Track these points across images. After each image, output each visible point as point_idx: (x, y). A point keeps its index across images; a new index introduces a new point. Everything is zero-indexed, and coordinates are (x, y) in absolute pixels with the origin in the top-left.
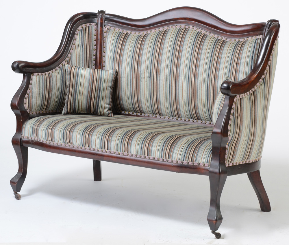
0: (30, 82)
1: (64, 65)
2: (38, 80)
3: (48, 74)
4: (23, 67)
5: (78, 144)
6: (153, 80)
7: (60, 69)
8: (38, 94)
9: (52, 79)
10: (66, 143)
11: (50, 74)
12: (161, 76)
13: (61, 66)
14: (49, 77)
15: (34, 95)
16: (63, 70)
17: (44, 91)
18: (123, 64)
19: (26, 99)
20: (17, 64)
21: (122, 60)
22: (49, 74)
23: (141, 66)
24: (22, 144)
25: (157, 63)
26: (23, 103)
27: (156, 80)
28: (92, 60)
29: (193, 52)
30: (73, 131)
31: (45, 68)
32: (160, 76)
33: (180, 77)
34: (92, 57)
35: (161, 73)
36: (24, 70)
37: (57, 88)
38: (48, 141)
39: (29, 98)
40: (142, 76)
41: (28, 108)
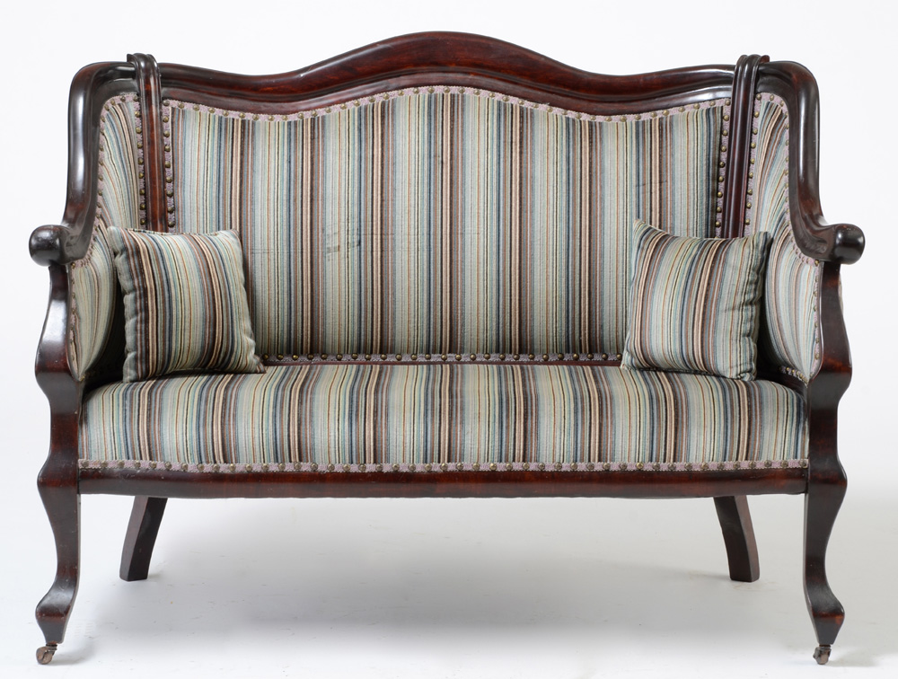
0: (72, 290)
1: (99, 228)
2: (83, 281)
6: (369, 253)
7: (97, 242)
8: (88, 326)
9: (99, 274)
11: (90, 258)
12: (398, 238)
13: (94, 232)
14: (95, 271)
15: (82, 328)
16: (104, 244)
17: (94, 313)
18: (258, 212)
21: (251, 202)
23: (324, 212)
25: (382, 201)
27: (382, 251)
29: (502, 160)
32: (394, 239)
33: (468, 237)
35: (398, 229)
37: (105, 300)
38: (208, 462)
39: (76, 342)
40: (332, 243)
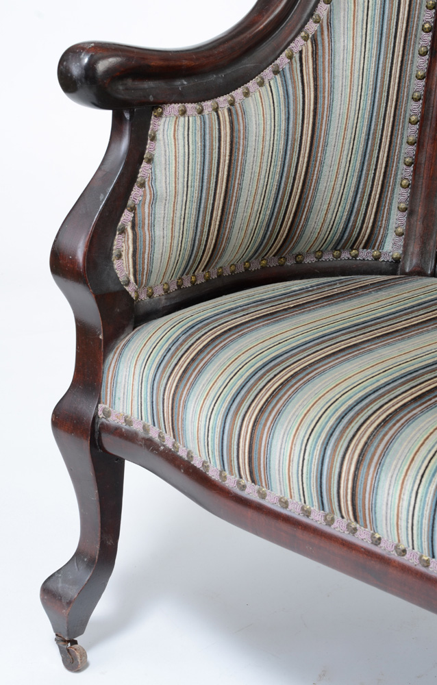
0: (145, 149)
1: (297, 56)
2: (180, 137)
3: (227, 105)
4: (116, 75)
5: (403, 538)
7: (278, 77)
8: (179, 207)
9: (245, 127)
10: (332, 511)
11: (237, 105)
13: (282, 61)
14: (231, 123)
15: (159, 210)
16: (294, 82)
17: (208, 188)
19: (123, 231)
20: (86, 60)
22: (232, 103)
24: (100, 439)
26: (110, 254)
28: (417, 30)
30: (379, 463)
31: (214, 79)
34: (418, 17)
36: (121, 90)
37: (264, 168)
38: (231, 473)
39: (137, 229)
41: (132, 278)
